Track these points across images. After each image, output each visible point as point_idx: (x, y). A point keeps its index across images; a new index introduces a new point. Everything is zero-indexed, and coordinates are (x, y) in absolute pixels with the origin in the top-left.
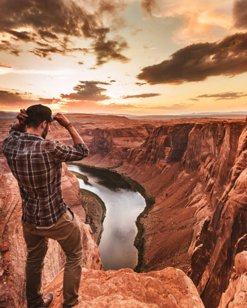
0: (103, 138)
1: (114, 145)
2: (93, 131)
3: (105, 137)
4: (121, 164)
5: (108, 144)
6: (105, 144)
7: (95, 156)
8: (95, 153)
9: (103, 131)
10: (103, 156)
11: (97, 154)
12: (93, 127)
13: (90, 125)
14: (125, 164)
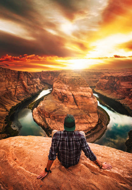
0: (114, 82)
1: (121, 86)
2: (109, 77)
3: (116, 81)
4: (124, 98)
5: (117, 85)
6: (115, 85)
7: (107, 90)
8: (108, 89)
9: (114, 78)
10: (112, 92)
11: (109, 90)
12: (109, 75)
13: (107, 74)
14: (127, 99)
